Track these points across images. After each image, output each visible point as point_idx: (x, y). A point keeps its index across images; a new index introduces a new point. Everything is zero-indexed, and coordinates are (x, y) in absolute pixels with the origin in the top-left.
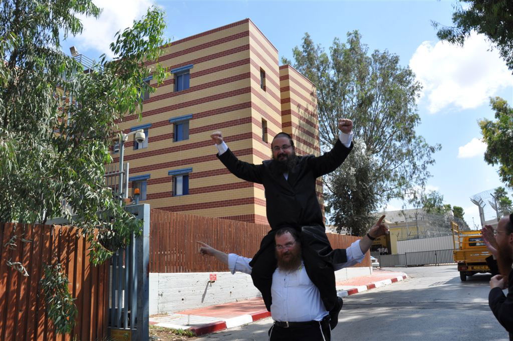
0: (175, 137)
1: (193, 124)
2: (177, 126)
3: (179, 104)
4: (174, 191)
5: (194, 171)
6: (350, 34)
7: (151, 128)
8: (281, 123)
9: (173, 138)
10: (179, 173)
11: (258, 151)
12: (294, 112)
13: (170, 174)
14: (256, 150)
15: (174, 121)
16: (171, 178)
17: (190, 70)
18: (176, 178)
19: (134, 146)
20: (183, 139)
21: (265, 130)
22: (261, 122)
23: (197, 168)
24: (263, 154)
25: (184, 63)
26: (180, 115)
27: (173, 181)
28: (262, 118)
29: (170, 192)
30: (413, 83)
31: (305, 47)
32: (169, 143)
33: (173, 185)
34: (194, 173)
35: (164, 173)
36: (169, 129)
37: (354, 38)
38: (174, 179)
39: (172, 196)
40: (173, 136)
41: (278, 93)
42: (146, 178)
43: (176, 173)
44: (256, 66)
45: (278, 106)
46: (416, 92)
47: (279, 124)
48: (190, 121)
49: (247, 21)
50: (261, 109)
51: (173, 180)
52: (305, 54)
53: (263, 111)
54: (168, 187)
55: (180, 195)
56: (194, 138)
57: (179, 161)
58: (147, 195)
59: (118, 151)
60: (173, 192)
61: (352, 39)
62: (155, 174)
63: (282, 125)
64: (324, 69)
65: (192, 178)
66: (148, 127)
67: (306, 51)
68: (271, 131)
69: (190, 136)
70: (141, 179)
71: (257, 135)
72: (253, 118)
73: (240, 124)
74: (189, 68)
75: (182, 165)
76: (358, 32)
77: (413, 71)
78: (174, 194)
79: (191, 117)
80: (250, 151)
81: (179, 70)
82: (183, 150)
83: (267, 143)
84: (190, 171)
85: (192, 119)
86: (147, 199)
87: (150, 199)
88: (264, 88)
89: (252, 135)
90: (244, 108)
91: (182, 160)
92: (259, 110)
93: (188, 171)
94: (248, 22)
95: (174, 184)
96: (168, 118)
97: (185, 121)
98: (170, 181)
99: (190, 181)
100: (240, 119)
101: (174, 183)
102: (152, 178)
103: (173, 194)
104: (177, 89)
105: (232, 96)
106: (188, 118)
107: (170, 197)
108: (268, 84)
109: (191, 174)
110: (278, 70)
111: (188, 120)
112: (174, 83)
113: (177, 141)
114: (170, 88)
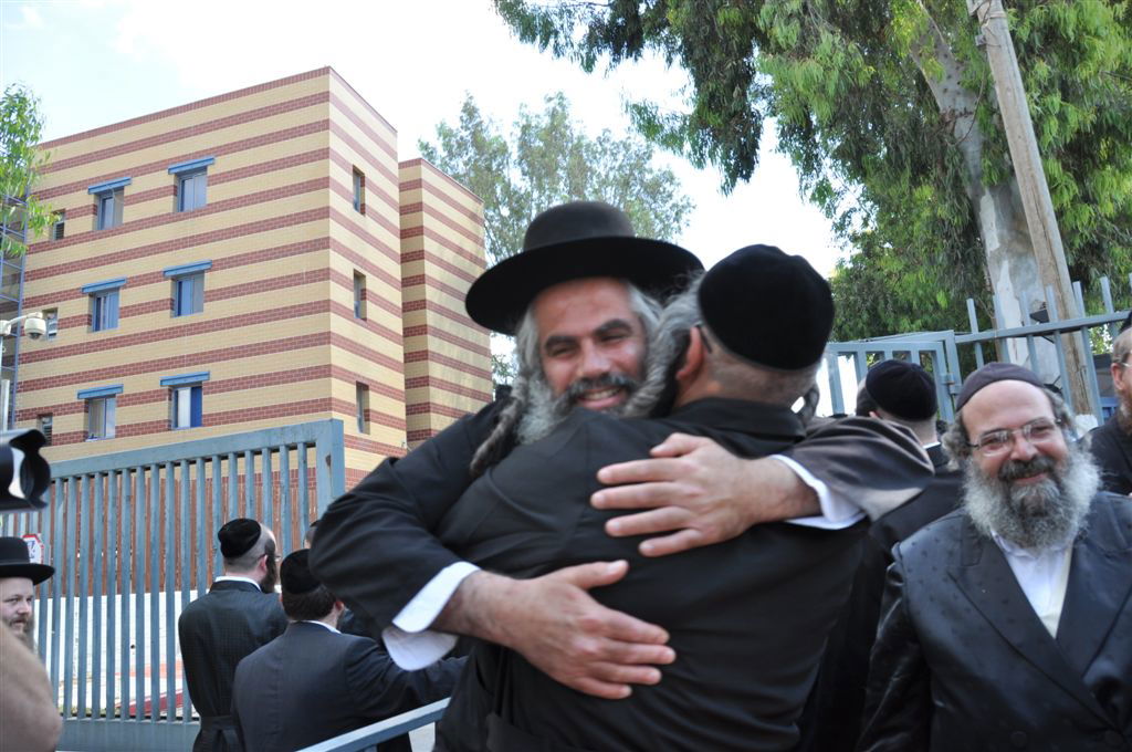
0: (177, 307)
1: (212, 281)
2: (180, 283)
3: (184, 239)
4: (173, 420)
5: (214, 378)
6: (550, 99)
7: (125, 287)
8: (400, 279)
9: (172, 309)
10: (182, 381)
11: (343, 338)
12: (430, 254)
13: (164, 383)
14: (338, 336)
15: (173, 273)
16: (167, 392)
17: (209, 168)
18: (177, 393)
19: (89, 324)
20: (192, 312)
21: (362, 294)
22: (351, 277)
23: (219, 371)
24: (356, 344)
25: (197, 153)
26: (187, 262)
27: (170, 399)
28: (355, 270)
29: (165, 421)
30: (676, 198)
31: (465, 119)
32: (164, 319)
33: (169, 408)
34: (212, 383)
35: (151, 382)
36: (164, 290)
37: (558, 108)
38: (173, 395)
39: (169, 430)
40: (172, 304)
41: (394, 218)
42: (114, 392)
43: (177, 382)
44: (342, 163)
45: (395, 243)
46: (684, 216)
47: (396, 280)
48: (207, 275)
49: (326, 71)
50: (353, 252)
51: (170, 395)
52: (465, 134)
53: (357, 255)
54: (160, 411)
55: (184, 429)
56: (214, 310)
57: (183, 357)
58: (117, 428)
59: (55, 334)
60: (169, 421)
61: (554, 109)
62: (132, 384)
63: (402, 283)
64: (499, 166)
65: (208, 393)
66: (118, 284)
67: (467, 128)
68: (376, 295)
69: (207, 306)
70: (104, 393)
71: (341, 305)
72: (334, 271)
73: (307, 282)
74: (205, 164)
75: (188, 365)
76: (565, 95)
77: (676, 175)
78: (173, 424)
79: (208, 266)
80: (325, 338)
81: (186, 166)
82: (192, 334)
83: (365, 319)
84: (206, 378)
85: (209, 270)
86: (117, 436)
87: (122, 436)
88: (361, 208)
89: (329, 305)
90: (315, 250)
91: (188, 356)
92: (349, 254)
93: (200, 379)
94: (328, 73)
95: (173, 405)
96: (161, 268)
97: (197, 274)
98: (164, 399)
99: (205, 398)
100: (307, 273)
101: (173, 401)
102: (127, 391)
103: (170, 426)
104: (181, 206)
105: (291, 225)
106: (203, 268)
107: (164, 431)
108: (370, 199)
109: (208, 384)
110: (395, 171)
111: (202, 272)
112: (175, 194)
113: (179, 314)
114: (167, 204)
